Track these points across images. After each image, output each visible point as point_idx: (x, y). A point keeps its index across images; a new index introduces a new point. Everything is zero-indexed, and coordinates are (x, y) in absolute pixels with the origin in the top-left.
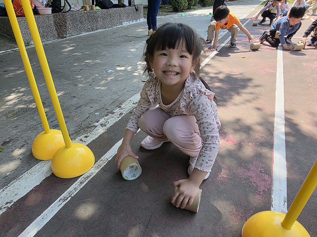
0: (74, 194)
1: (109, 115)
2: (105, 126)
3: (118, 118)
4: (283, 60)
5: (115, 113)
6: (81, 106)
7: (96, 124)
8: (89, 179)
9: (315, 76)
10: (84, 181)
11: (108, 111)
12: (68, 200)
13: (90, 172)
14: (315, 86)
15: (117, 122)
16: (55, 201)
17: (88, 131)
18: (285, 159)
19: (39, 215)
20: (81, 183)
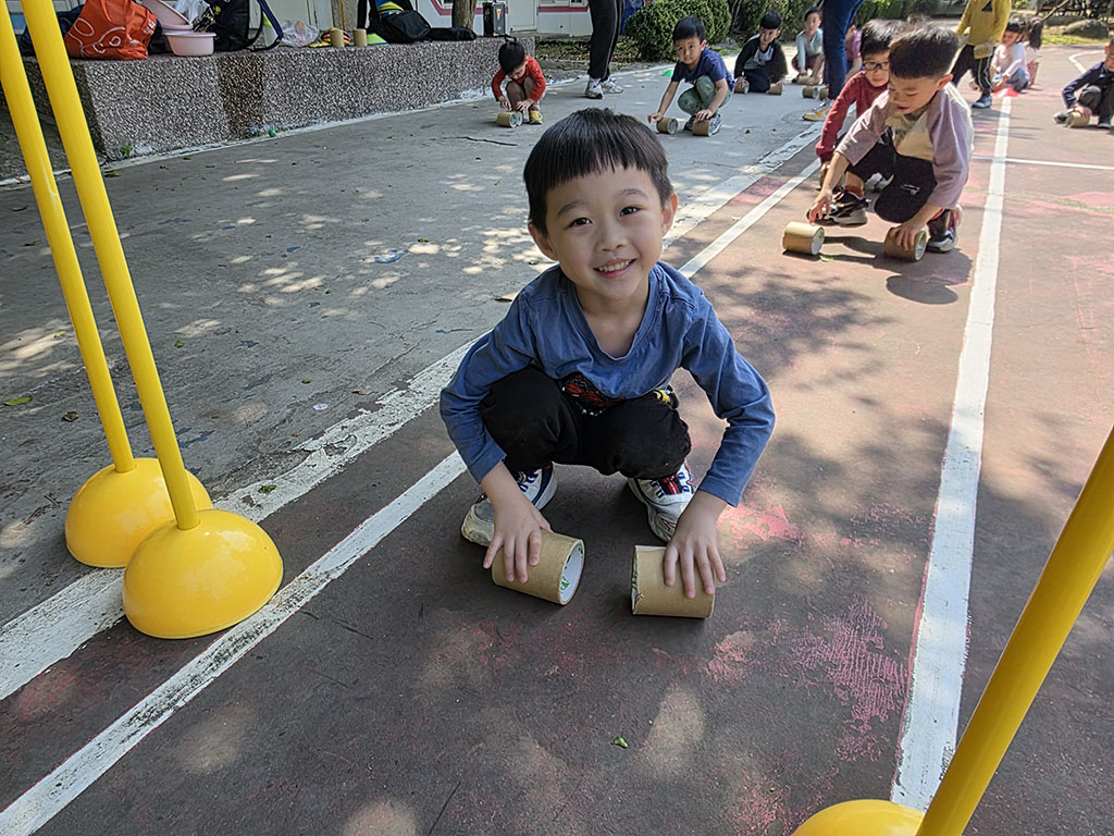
0: (188, 699)
1: (362, 413)
2: (339, 453)
3: (390, 425)
4: (1000, 244)
5: (381, 406)
6: (269, 376)
7: (311, 444)
8: (252, 644)
9: (1108, 304)
10: (231, 650)
11: (361, 399)
12: (161, 720)
13: (259, 619)
14: (1103, 338)
15: (383, 441)
16: (113, 722)
17: (279, 468)
18: (967, 604)
19: (49, 773)
20: (220, 658)
